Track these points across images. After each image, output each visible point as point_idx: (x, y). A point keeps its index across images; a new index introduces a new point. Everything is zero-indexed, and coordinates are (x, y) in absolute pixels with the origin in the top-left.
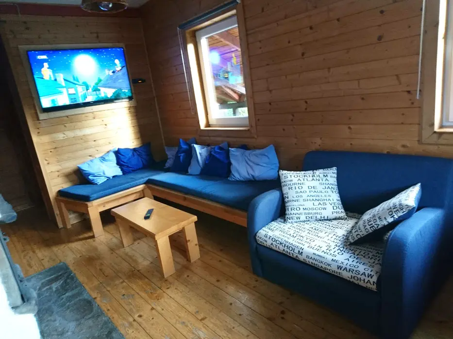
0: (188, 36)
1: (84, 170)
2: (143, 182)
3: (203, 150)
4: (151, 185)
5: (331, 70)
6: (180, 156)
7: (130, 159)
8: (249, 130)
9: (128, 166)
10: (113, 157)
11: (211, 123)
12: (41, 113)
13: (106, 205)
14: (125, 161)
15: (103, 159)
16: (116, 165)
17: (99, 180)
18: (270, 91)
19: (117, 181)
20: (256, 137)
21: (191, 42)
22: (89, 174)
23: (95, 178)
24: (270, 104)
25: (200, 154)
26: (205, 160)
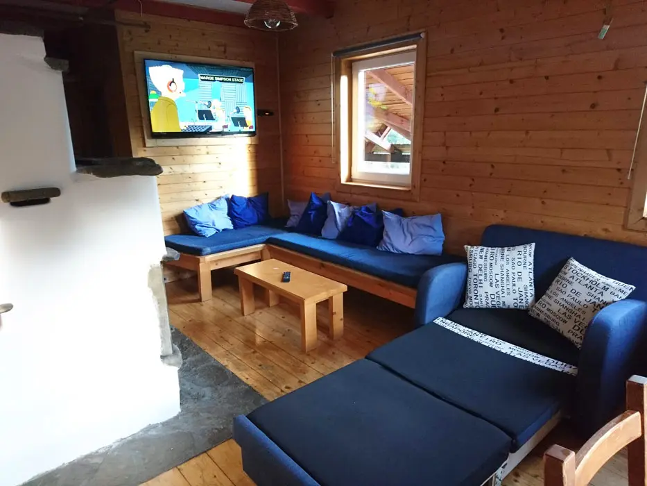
0: (343, 66)
1: (189, 216)
2: (262, 241)
3: (343, 209)
4: (272, 246)
5: (531, 133)
6: (311, 214)
7: (244, 209)
8: (410, 191)
9: (241, 220)
10: (224, 206)
11: (353, 177)
12: (148, 138)
13: (219, 263)
14: (239, 211)
15: (212, 206)
16: (227, 216)
17: (207, 231)
18: (447, 148)
19: (229, 236)
20: (418, 200)
21: (345, 74)
22: (196, 223)
23: (202, 228)
24: (444, 162)
25: (339, 213)
26: (345, 222)
